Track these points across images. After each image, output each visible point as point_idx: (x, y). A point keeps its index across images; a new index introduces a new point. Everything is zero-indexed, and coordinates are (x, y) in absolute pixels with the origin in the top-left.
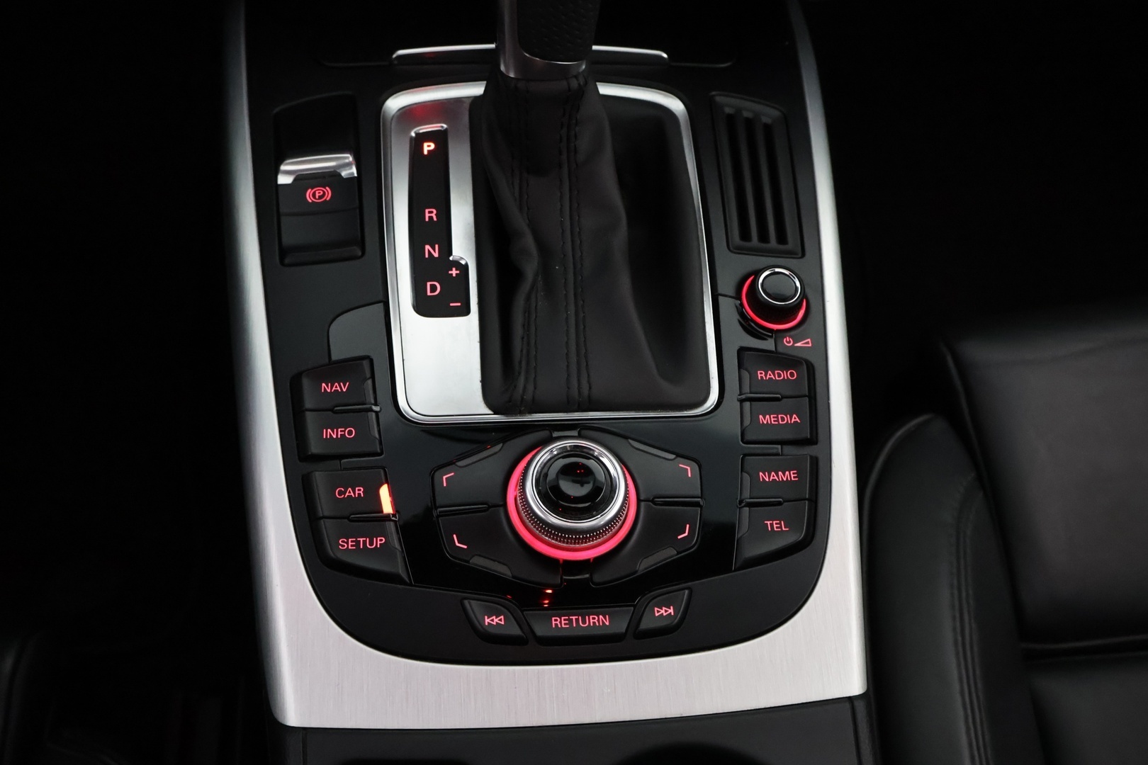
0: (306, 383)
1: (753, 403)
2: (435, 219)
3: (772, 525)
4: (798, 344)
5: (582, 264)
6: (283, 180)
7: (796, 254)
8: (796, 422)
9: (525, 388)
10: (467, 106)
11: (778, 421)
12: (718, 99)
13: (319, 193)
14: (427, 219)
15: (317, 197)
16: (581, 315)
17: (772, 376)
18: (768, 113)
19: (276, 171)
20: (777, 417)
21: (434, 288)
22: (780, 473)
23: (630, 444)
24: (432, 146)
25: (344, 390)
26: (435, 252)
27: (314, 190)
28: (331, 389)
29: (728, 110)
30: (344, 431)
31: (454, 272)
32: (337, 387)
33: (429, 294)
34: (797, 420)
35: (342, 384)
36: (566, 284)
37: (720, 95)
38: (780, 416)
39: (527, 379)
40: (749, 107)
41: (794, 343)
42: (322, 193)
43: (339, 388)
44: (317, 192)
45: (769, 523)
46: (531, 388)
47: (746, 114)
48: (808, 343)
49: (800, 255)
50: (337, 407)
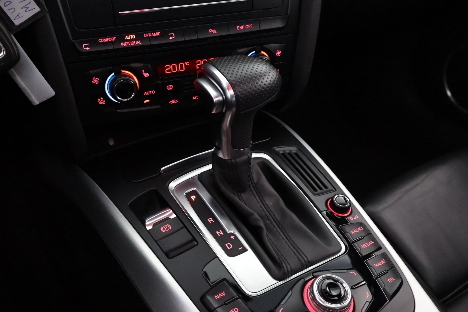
0: (209, 298)
1: (357, 242)
2: (213, 221)
3: (389, 280)
4: (355, 218)
5: (275, 217)
6: (149, 228)
7: (333, 190)
8: (372, 243)
9: (287, 267)
10: (197, 179)
11: (367, 245)
12: (277, 149)
13: (166, 228)
14: (211, 223)
15: (166, 229)
16: (287, 235)
17: (356, 231)
18: (294, 149)
19: (144, 225)
20: (366, 244)
21: (229, 246)
22: (380, 262)
23: (330, 272)
24: (195, 197)
25: (224, 295)
26: (221, 232)
27: (163, 227)
28: (219, 297)
29: (281, 152)
30: (234, 310)
31: (232, 237)
32: (221, 295)
33: (229, 248)
34: (373, 242)
35: (222, 293)
36: (274, 226)
37: (276, 148)
38: (367, 243)
39: (285, 264)
40: (287, 149)
41: (354, 218)
42: (167, 227)
43: (222, 295)
44: (165, 228)
45: (388, 280)
46: (288, 266)
47: (287, 152)
48: (357, 217)
49: (335, 190)
50: (226, 302)
